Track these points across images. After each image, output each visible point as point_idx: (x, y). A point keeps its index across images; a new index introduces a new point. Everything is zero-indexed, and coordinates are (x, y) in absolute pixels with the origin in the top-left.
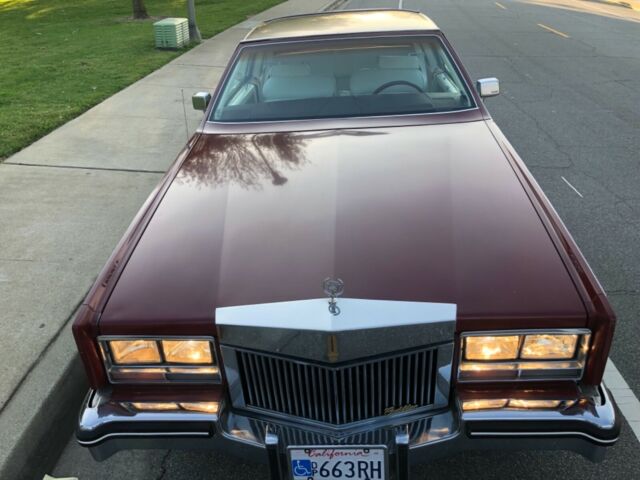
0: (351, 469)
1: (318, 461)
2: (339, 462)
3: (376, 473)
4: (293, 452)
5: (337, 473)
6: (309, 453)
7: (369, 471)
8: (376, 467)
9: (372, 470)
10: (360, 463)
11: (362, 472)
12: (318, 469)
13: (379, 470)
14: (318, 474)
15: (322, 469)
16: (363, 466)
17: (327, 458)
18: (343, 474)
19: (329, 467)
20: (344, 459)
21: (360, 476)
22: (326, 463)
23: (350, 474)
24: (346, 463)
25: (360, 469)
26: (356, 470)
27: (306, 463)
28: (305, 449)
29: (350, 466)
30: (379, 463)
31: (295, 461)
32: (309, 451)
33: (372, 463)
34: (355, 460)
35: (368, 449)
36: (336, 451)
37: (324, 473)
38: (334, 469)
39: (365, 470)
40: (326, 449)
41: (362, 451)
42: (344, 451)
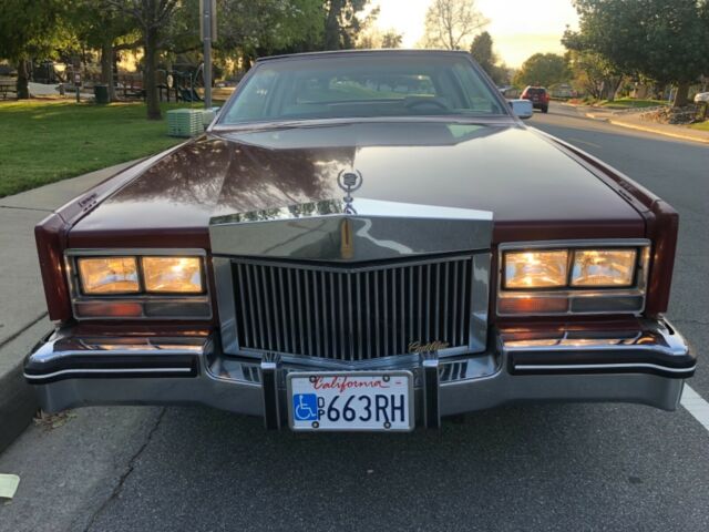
0: (367, 408)
1: (326, 395)
2: (352, 397)
3: (398, 413)
4: (294, 381)
5: (349, 415)
6: (316, 382)
7: (389, 410)
8: (397, 404)
9: (394, 408)
10: (378, 397)
11: (381, 412)
12: (326, 409)
13: (402, 408)
14: (326, 415)
15: (331, 409)
16: (382, 403)
17: (335, 392)
18: (357, 416)
19: (339, 406)
20: (359, 392)
21: (378, 419)
22: (337, 397)
23: (365, 416)
24: (361, 398)
25: (378, 408)
26: (373, 408)
27: (311, 400)
28: (311, 377)
29: (365, 402)
30: (402, 397)
31: (297, 396)
32: (314, 379)
33: (393, 397)
34: (372, 393)
35: (388, 376)
36: (349, 379)
37: (333, 415)
38: (346, 408)
39: (384, 409)
40: (336, 376)
41: (380, 379)
42: (359, 380)
